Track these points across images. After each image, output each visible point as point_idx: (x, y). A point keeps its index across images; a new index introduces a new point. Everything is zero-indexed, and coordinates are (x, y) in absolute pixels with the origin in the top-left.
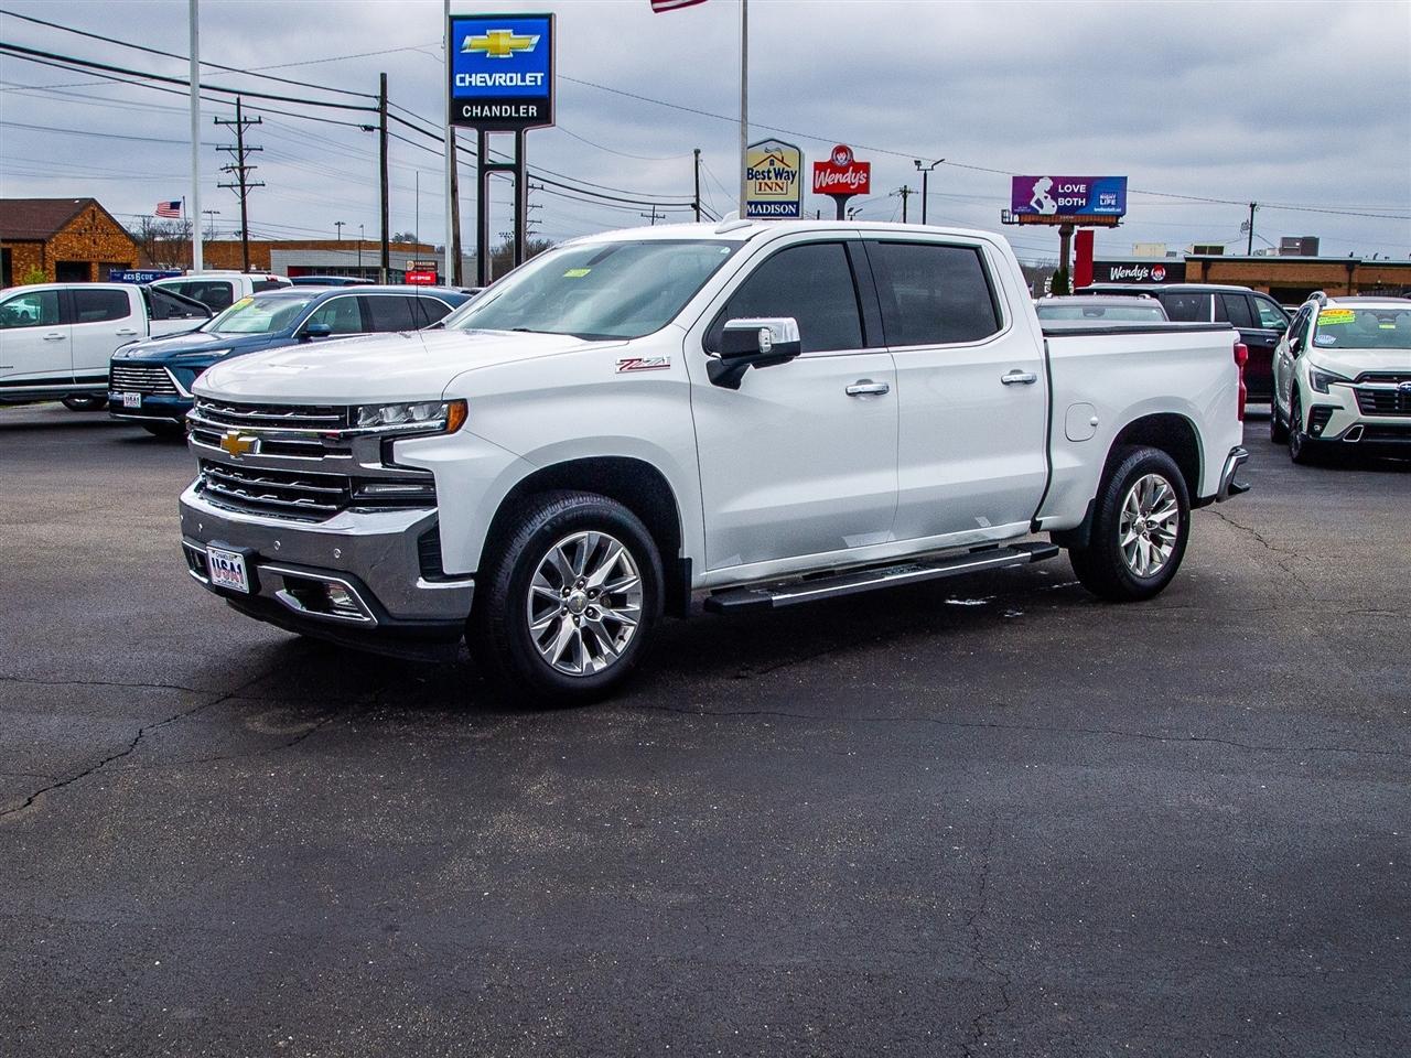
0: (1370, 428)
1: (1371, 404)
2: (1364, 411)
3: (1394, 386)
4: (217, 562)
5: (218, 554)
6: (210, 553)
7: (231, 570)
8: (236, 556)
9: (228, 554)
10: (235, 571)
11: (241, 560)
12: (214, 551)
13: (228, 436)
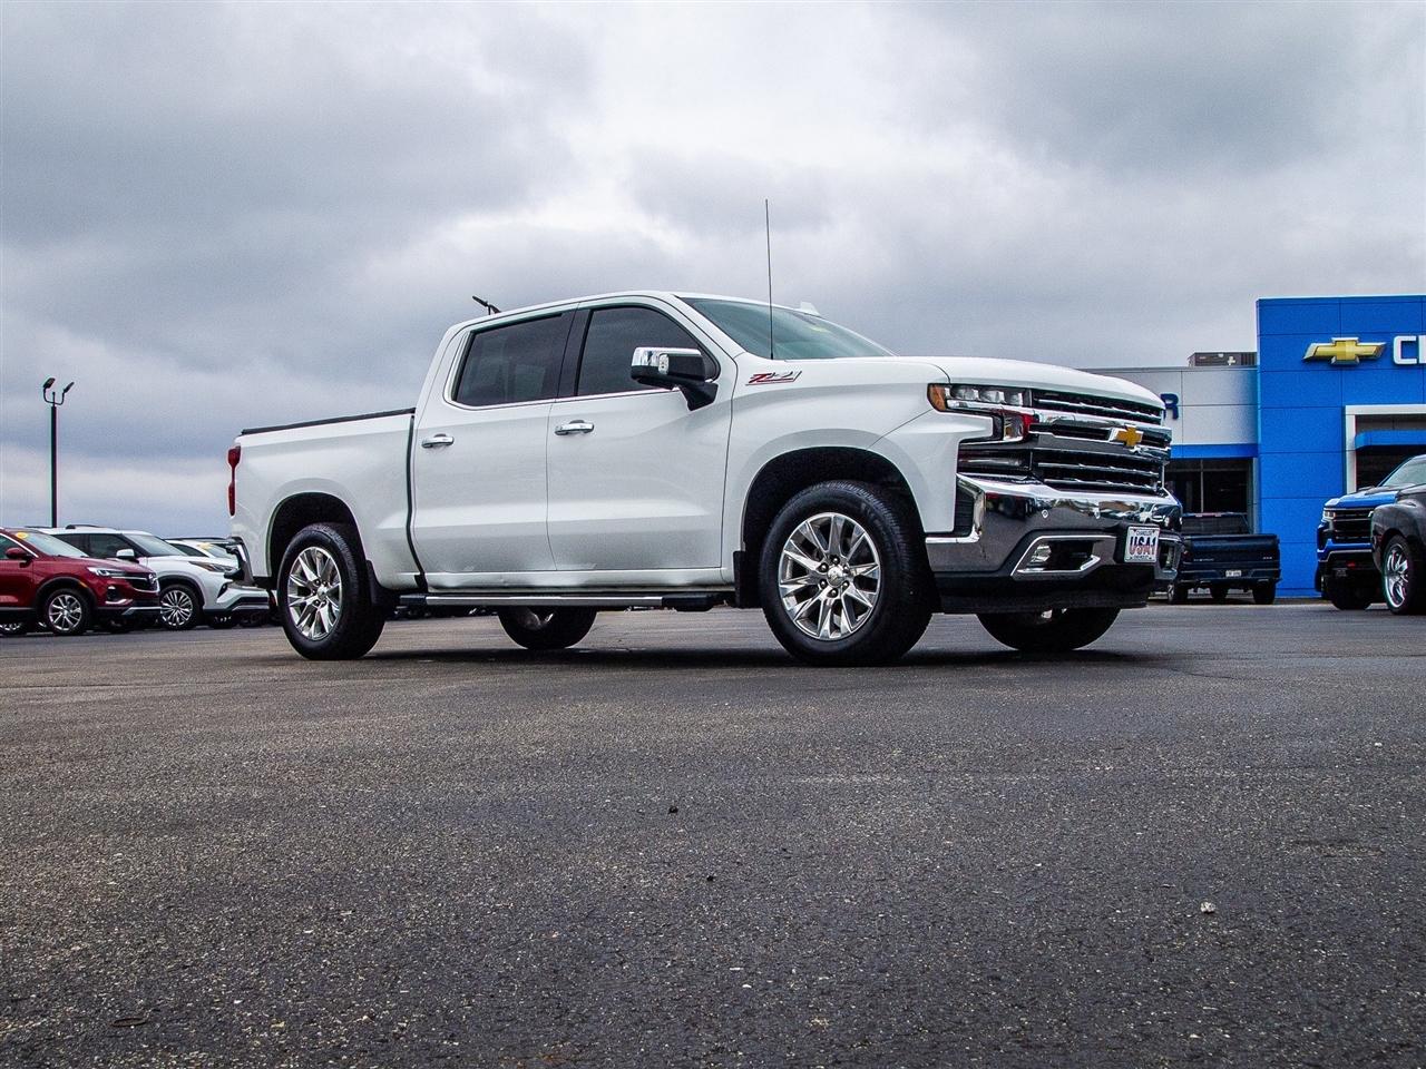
4: (1136, 540)
5: (1138, 533)
6: (1131, 532)
7: (1146, 544)
8: (1154, 531)
9: (1148, 531)
10: (1149, 545)
11: (1157, 534)
12: (1136, 530)
13: (1127, 428)
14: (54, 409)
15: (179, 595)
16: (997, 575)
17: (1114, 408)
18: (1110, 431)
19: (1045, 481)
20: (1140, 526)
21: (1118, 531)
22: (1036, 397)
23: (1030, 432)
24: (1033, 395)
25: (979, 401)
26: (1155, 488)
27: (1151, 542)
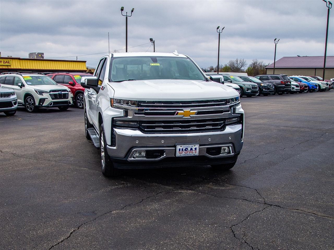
0: (54, 103)
1: (53, 97)
2: (53, 99)
3: (57, 93)
4: (182, 149)
5: (184, 147)
6: (178, 147)
7: (190, 150)
8: (195, 146)
9: (190, 146)
10: (192, 150)
11: (197, 146)
12: (182, 146)
13: (184, 111)
16: (124, 159)
17: (181, 104)
18: (175, 113)
19: (145, 130)
20: (184, 145)
21: (175, 146)
22: (141, 103)
23: (135, 115)
24: (139, 103)
25: (122, 105)
26: (220, 127)
27: (194, 149)
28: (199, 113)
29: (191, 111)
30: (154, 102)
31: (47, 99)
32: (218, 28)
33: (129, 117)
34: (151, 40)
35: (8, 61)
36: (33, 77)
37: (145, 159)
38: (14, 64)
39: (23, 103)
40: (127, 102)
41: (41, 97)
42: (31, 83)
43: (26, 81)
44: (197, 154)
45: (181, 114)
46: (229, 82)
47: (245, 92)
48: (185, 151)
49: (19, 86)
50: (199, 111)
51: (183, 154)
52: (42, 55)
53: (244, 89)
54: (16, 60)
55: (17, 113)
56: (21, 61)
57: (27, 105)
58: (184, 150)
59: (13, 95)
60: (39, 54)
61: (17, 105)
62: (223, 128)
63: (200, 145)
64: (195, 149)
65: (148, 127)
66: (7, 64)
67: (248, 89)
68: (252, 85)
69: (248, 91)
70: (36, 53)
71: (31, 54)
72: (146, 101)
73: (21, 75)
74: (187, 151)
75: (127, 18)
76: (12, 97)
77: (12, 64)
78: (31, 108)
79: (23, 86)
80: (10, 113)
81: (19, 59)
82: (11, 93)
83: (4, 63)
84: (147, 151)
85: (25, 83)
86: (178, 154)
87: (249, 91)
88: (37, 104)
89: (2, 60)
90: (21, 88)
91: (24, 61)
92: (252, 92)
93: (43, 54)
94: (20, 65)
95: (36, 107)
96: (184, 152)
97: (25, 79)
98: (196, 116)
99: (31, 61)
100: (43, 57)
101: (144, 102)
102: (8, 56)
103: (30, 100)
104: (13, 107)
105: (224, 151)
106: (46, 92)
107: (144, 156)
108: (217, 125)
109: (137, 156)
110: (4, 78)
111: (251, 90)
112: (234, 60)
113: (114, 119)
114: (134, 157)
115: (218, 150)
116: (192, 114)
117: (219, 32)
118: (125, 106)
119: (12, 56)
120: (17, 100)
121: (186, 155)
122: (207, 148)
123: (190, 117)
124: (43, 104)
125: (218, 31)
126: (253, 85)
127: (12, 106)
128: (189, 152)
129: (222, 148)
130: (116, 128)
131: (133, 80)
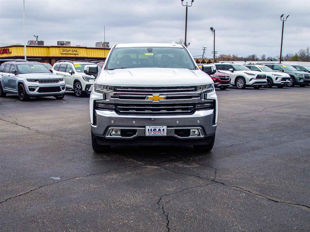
4: (151, 130)
5: (152, 127)
6: (147, 128)
7: (159, 131)
8: (163, 127)
9: (158, 127)
10: (161, 131)
11: (165, 127)
12: (150, 127)
13: (153, 96)
14: (283, 22)
15: (241, 81)
16: (103, 136)
17: (151, 90)
18: (146, 97)
19: (121, 111)
20: (153, 126)
21: (145, 127)
22: (116, 88)
23: (111, 98)
24: (115, 88)
25: (103, 89)
26: (190, 111)
27: (161, 130)
28: (167, 98)
29: (160, 96)
30: (127, 88)
31: (93, 85)
32: (282, 16)
33: (107, 100)
34: (212, 29)
35: (76, 50)
36: (83, 65)
37: (120, 137)
38: (81, 53)
39: (73, 88)
40: (107, 87)
41: (87, 83)
42: (80, 71)
43: (76, 69)
44: (165, 134)
45: (151, 98)
46: (281, 71)
47: (297, 81)
48: (154, 131)
49: (70, 73)
50: (168, 96)
51: (152, 134)
52: (108, 45)
53: (296, 78)
54: (83, 49)
55: (65, 97)
56: (88, 50)
57: (76, 90)
58: (152, 130)
59: (61, 80)
60: (105, 43)
61: (65, 90)
62: (193, 112)
63: (168, 127)
64: (163, 130)
65: (123, 109)
66: (75, 53)
67: (300, 79)
68: (304, 75)
69: (300, 80)
70: (102, 43)
71: (97, 44)
72: (121, 86)
73: (73, 63)
74: (156, 131)
75: (187, 8)
76: (61, 83)
77: (79, 53)
78: (79, 93)
79: (72, 73)
80: (59, 97)
81: (86, 48)
82: (59, 79)
83: (73, 51)
84: (122, 130)
85: (75, 70)
86: (147, 134)
87: (302, 81)
88: (84, 89)
89: (71, 49)
90: (72, 74)
91: (90, 50)
92: (304, 81)
93: (108, 43)
94: (86, 54)
95: (83, 92)
96: (152, 132)
97: (76, 67)
98: (165, 100)
99: (97, 50)
100: (109, 46)
101: (120, 87)
102: (77, 46)
103: (79, 86)
104: (61, 92)
105: (194, 133)
106: (92, 79)
107: (120, 134)
108: (187, 109)
109: (113, 134)
110: (59, 66)
111: (303, 80)
112: (305, 49)
113: (96, 101)
114: (111, 135)
115: (188, 132)
116: (161, 98)
117: (284, 21)
118: (105, 90)
119: (80, 46)
120: (65, 85)
121: (155, 135)
122: (175, 130)
123: (159, 101)
124: (89, 89)
125: (282, 19)
126: (306, 75)
127: (60, 90)
128: (157, 132)
129: (192, 130)
130: (97, 109)
131: (125, 68)
